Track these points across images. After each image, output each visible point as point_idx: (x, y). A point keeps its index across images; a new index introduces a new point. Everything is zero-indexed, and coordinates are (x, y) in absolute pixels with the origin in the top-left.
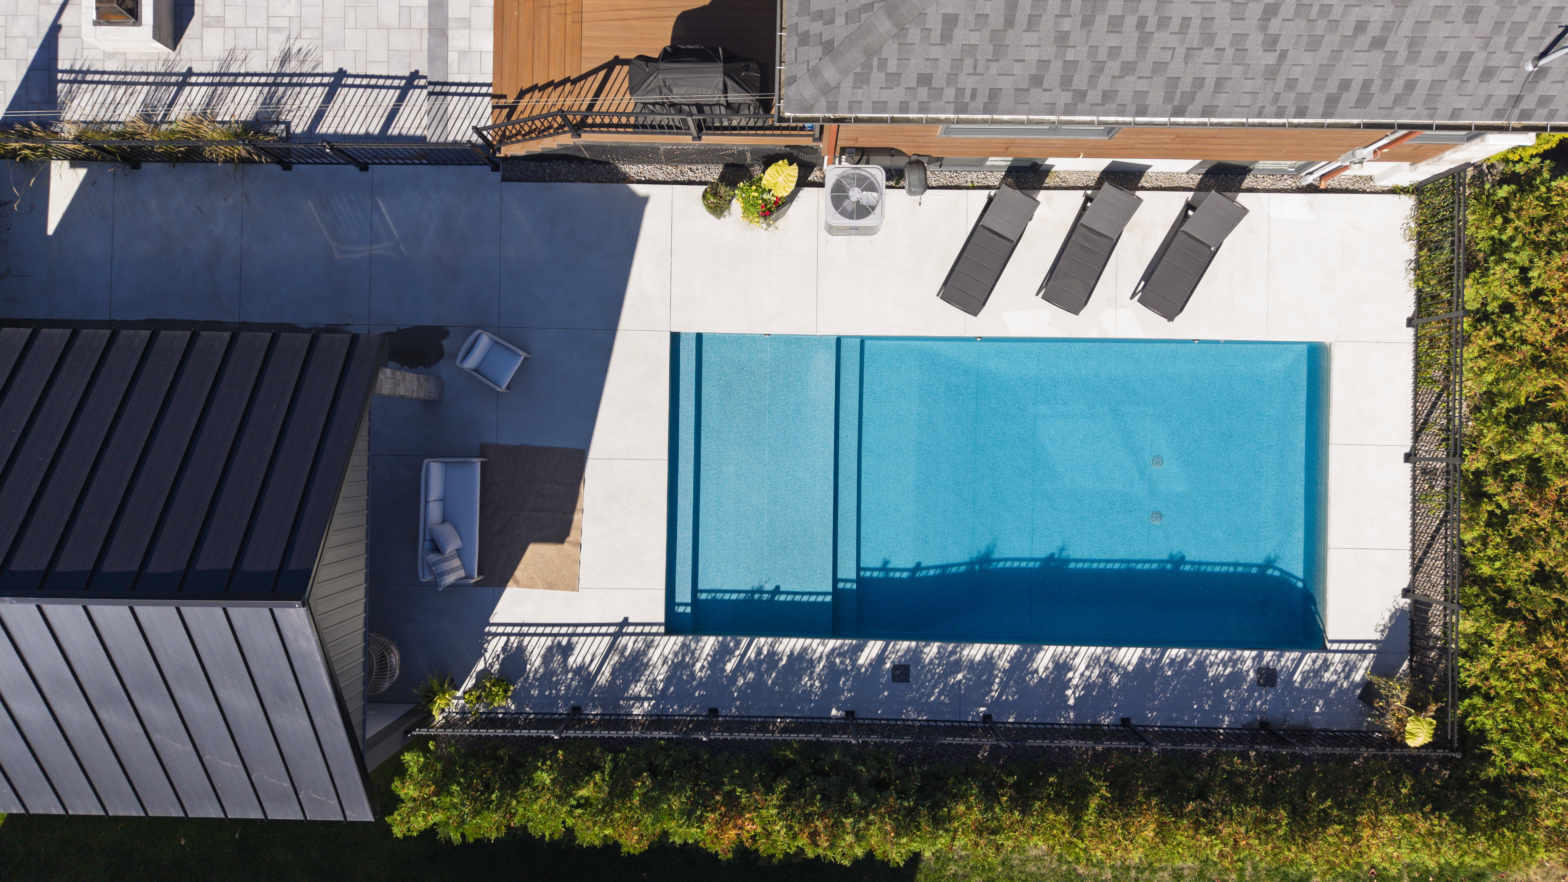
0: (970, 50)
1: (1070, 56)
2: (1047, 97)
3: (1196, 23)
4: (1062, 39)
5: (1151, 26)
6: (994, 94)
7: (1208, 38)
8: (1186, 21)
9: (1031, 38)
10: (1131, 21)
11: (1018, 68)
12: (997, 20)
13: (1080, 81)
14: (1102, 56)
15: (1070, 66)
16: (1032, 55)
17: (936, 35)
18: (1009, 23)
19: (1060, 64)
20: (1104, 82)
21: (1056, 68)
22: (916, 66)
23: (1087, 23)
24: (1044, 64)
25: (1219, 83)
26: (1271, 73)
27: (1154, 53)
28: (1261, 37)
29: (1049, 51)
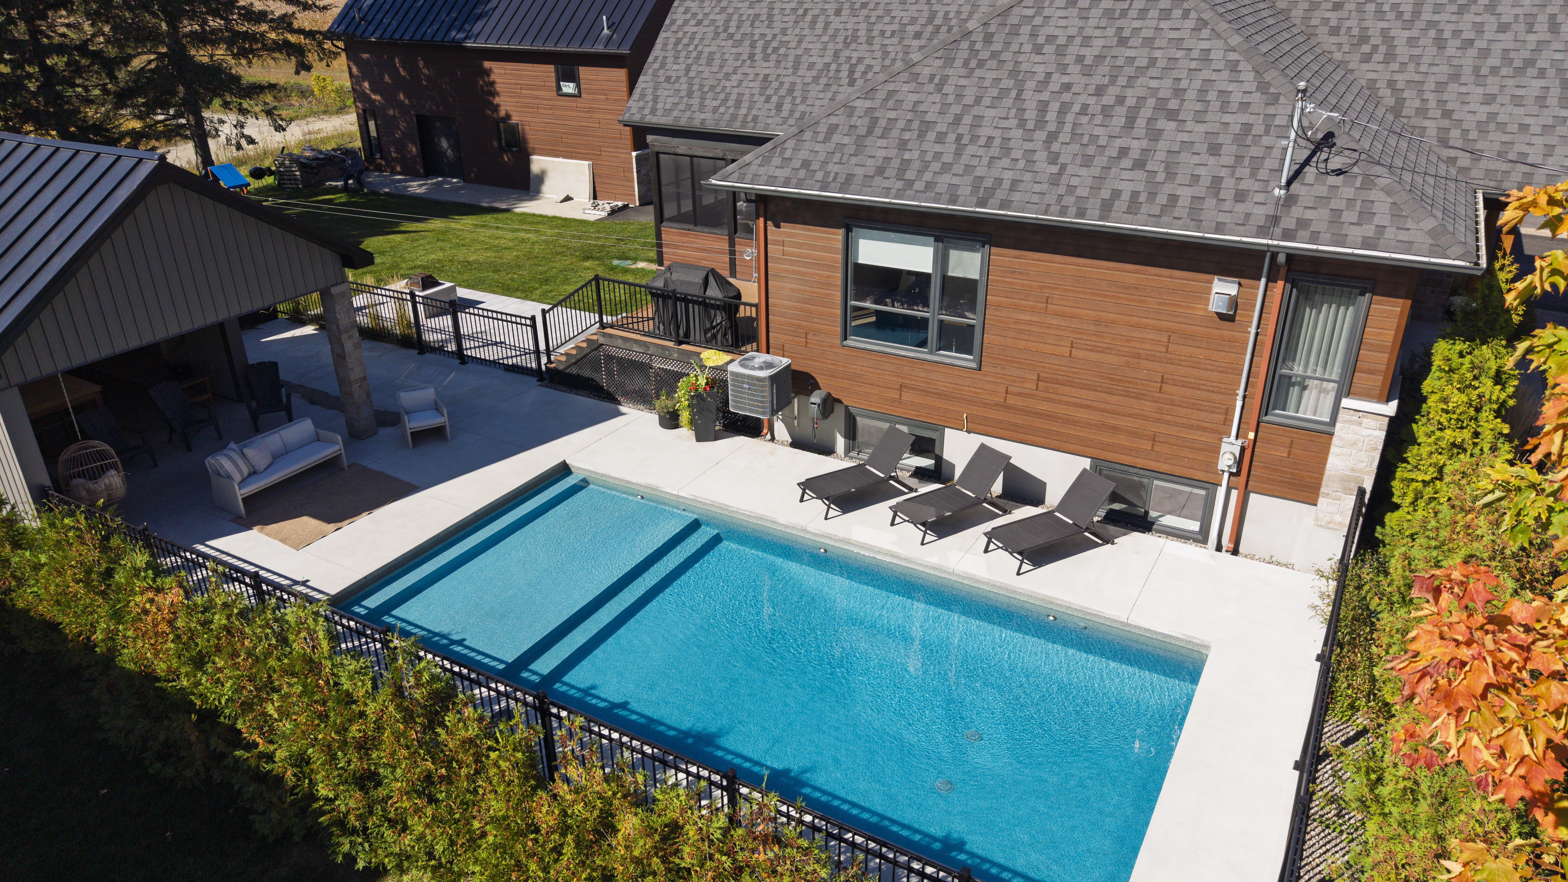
0: (840, 146)
1: (907, 156)
2: (886, 184)
3: (997, 142)
4: (903, 145)
5: (966, 140)
6: (850, 177)
7: (1006, 150)
8: (990, 138)
9: (882, 143)
10: (951, 137)
11: (870, 162)
12: (862, 131)
13: (910, 175)
14: (929, 157)
15: (905, 164)
16: (882, 153)
17: (821, 137)
18: (870, 132)
19: (899, 161)
20: (928, 176)
21: (896, 163)
22: (803, 154)
23: (922, 135)
24: (887, 159)
25: (1015, 183)
26: (1054, 181)
27: (965, 159)
28: (1045, 154)
29: (892, 153)
